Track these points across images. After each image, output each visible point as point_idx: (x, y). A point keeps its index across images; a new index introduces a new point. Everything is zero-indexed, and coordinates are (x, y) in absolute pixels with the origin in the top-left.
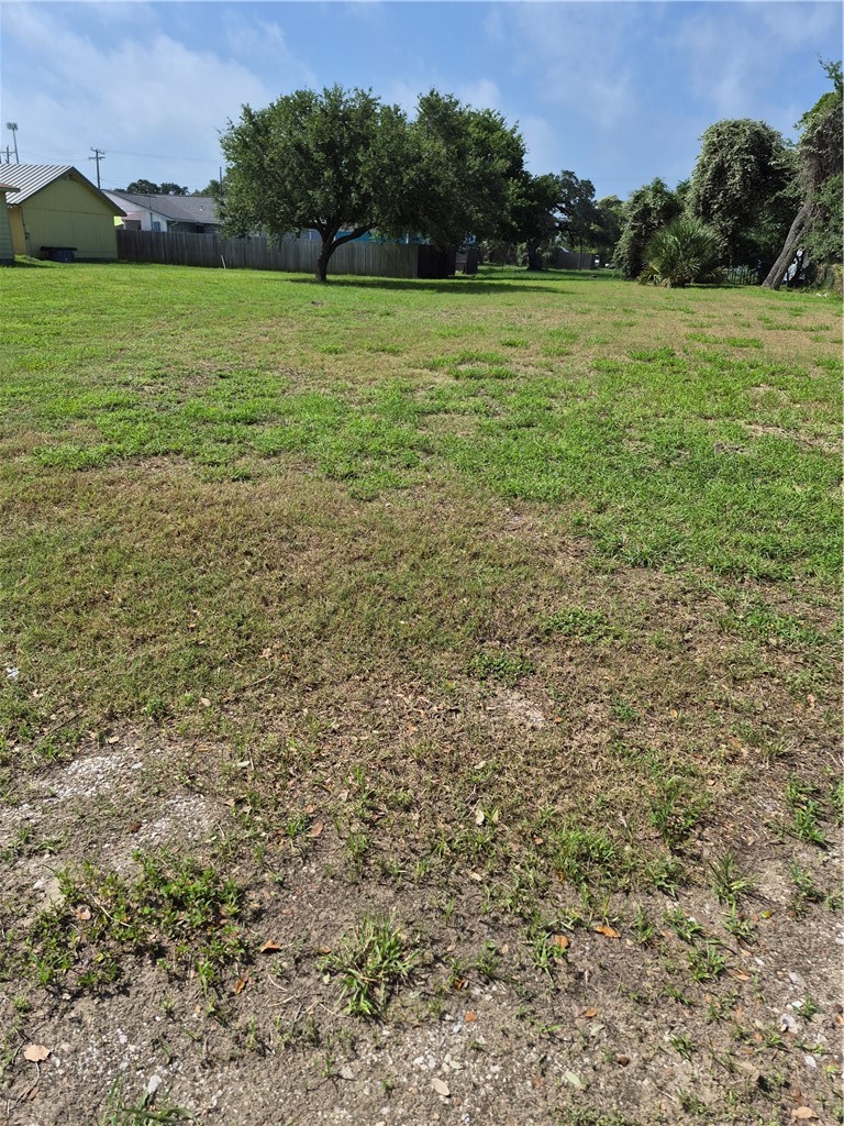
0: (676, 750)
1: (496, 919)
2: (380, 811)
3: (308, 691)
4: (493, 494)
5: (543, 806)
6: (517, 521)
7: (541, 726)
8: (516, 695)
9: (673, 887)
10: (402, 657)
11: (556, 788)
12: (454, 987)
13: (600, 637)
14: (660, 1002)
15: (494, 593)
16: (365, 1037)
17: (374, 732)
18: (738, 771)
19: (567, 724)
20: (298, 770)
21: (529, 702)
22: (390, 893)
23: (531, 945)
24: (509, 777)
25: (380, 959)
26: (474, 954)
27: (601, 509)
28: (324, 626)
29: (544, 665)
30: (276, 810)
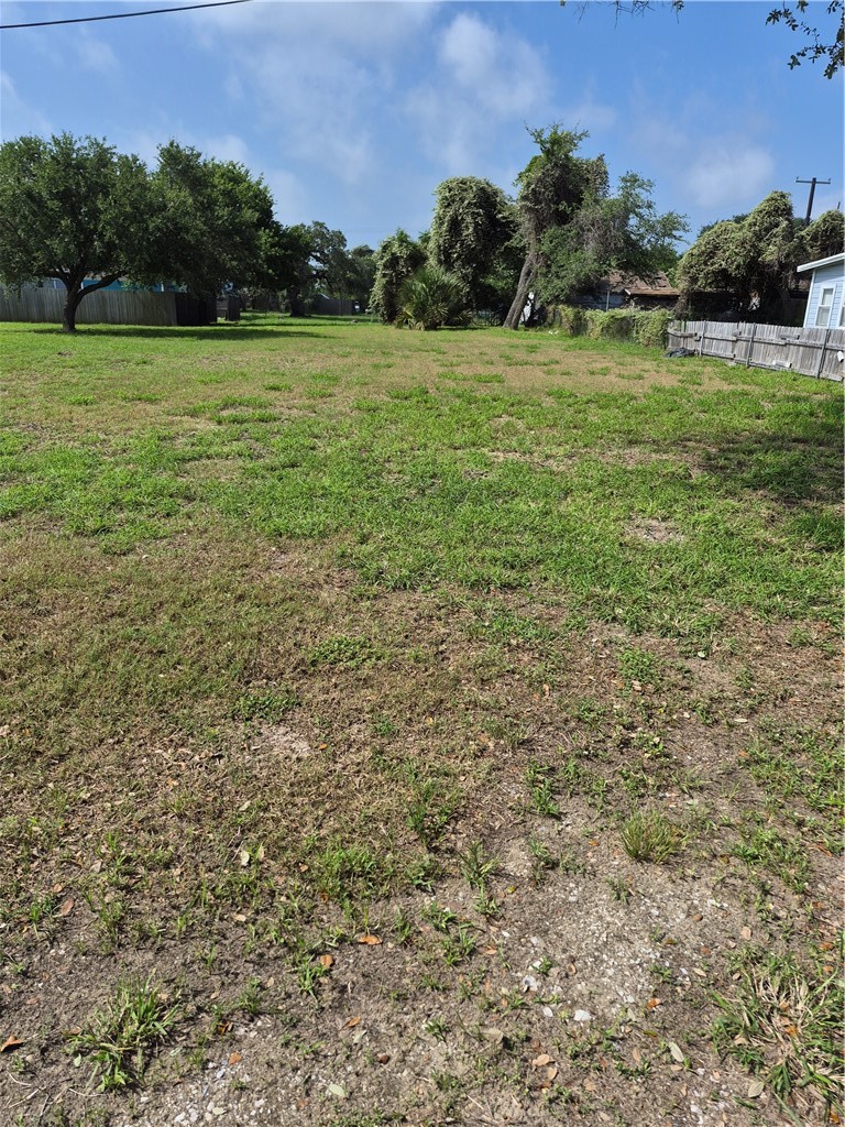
0: (432, 754)
1: (261, 955)
2: (138, 874)
3: (54, 764)
4: (258, 535)
5: (308, 835)
6: (284, 559)
7: (306, 755)
8: (282, 730)
9: (429, 883)
10: (161, 712)
11: (321, 813)
12: (217, 1032)
13: (364, 660)
14: (418, 994)
15: (260, 633)
16: (122, 1110)
17: (130, 794)
18: (485, 763)
19: (331, 750)
20: (43, 850)
21: (294, 735)
22: (150, 956)
23: (295, 972)
24: (275, 812)
25: (137, 1024)
26: (238, 995)
27: (364, 540)
28: (71, 692)
29: (310, 696)
30: (17, 897)
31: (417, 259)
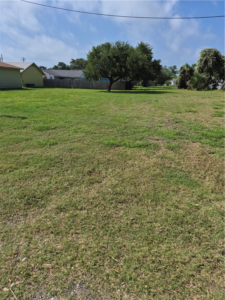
31: (191, 71)
